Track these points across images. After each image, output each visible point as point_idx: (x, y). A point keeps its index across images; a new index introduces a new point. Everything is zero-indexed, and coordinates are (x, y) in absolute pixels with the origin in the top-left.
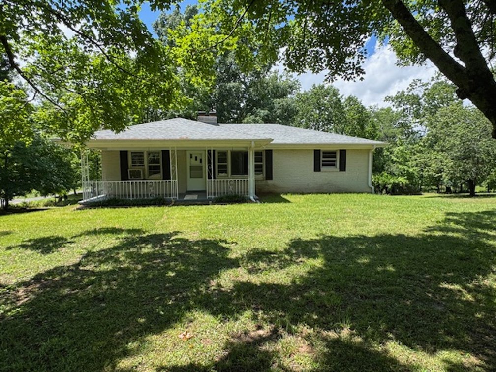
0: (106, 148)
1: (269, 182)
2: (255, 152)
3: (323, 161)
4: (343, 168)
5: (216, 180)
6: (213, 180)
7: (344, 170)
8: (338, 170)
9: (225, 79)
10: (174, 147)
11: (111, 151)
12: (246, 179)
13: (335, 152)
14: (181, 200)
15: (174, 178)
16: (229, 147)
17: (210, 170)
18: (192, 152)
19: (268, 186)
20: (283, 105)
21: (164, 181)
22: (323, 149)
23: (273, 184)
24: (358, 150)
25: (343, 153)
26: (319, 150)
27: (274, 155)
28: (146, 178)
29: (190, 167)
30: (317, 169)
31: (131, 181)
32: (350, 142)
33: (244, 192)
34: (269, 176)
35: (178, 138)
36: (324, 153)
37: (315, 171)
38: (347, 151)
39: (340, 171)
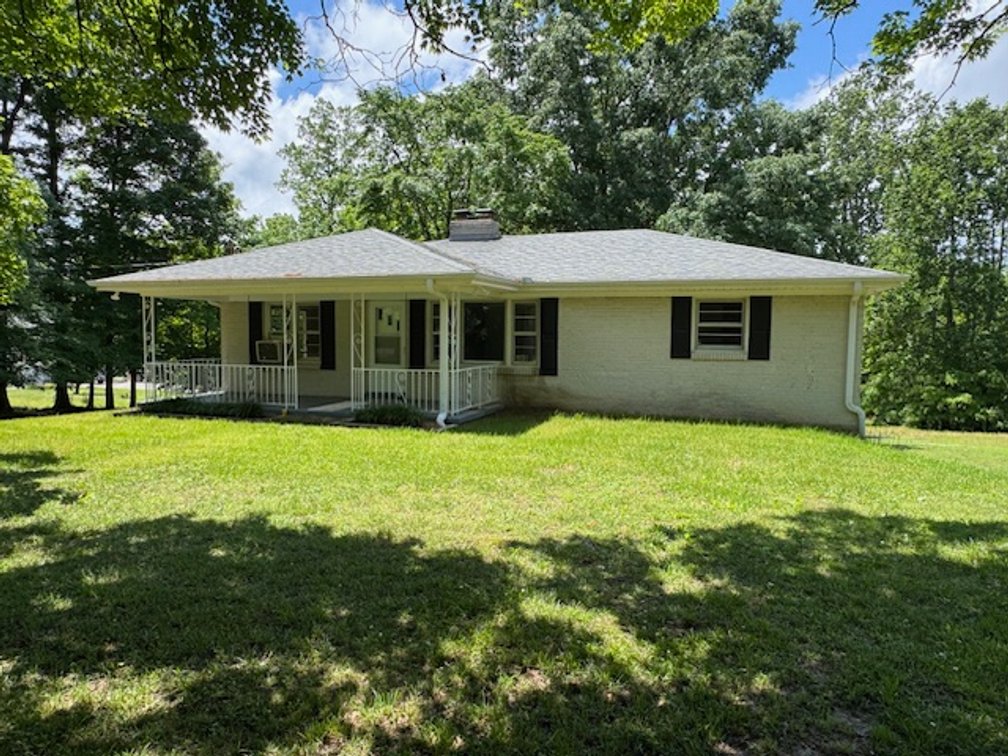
1: (549, 381)
3: (701, 330)
4: (760, 350)
5: (370, 370)
6: (363, 369)
7: (766, 357)
8: (746, 357)
10: (291, 295)
13: (738, 306)
15: (290, 362)
17: (358, 346)
19: (546, 390)
22: (698, 295)
23: (559, 389)
24: (812, 297)
25: (762, 306)
26: (688, 300)
27: (563, 312)
29: (376, 338)
30: (680, 349)
34: (549, 367)
36: (704, 306)
37: (674, 355)
38: (774, 300)
39: (751, 357)
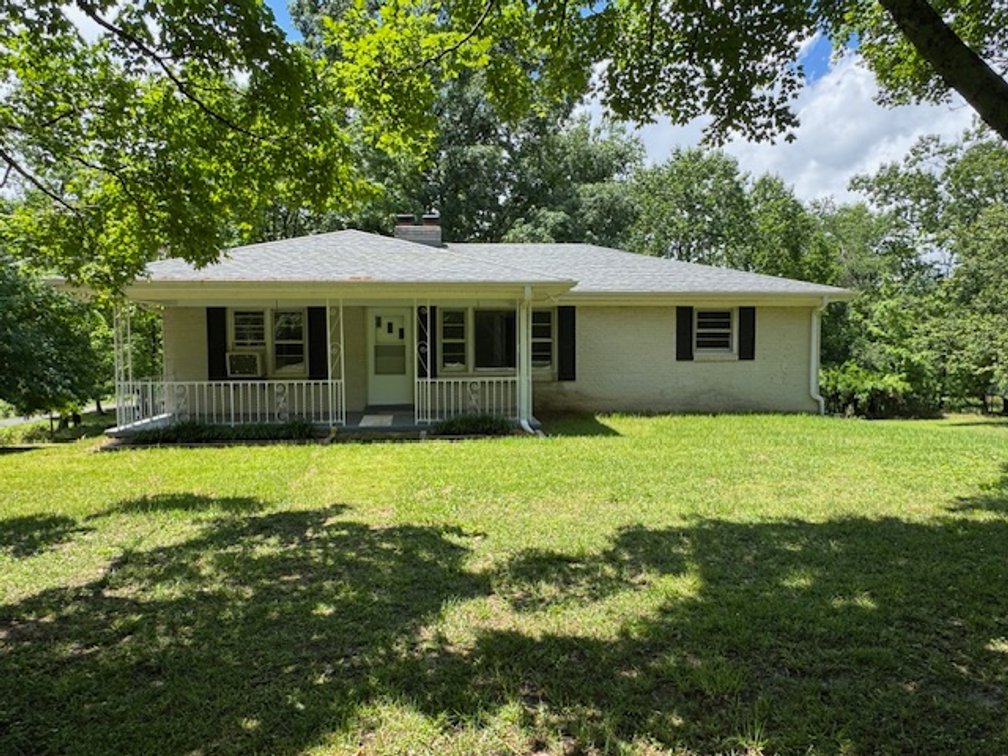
0: (176, 301)
1: (568, 385)
2: (534, 314)
3: (699, 335)
4: (747, 352)
5: (437, 381)
6: (429, 380)
7: (752, 357)
8: (737, 357)
9: (463, 137)
10: (337, 300)
11: (186, 308)
12: (510, 379)
13: (727, 315)
14: (353, 426)
15: (337, 376)
16: (469, 301)
17: (423, 356)
18: (378, 312)
19: (564, 395)
20: (602, 200)
21: (312, 382)
22: (699, 305)
23: (576, 392)
24: (784, 308)
25: (748, 315)
26: (690, 309)
27: (580, 321)
28: (270, 374)
29: (377, 348)
30: (684, 353)
31: (231, 383)
32: (766, 289)
33: (506, 410)
34: (567, 372)
35: (346, 277)
36: (702, 315)
37: (679, 358)
38: (757, 311)
39: (741, 358)
